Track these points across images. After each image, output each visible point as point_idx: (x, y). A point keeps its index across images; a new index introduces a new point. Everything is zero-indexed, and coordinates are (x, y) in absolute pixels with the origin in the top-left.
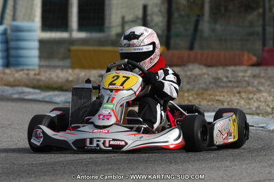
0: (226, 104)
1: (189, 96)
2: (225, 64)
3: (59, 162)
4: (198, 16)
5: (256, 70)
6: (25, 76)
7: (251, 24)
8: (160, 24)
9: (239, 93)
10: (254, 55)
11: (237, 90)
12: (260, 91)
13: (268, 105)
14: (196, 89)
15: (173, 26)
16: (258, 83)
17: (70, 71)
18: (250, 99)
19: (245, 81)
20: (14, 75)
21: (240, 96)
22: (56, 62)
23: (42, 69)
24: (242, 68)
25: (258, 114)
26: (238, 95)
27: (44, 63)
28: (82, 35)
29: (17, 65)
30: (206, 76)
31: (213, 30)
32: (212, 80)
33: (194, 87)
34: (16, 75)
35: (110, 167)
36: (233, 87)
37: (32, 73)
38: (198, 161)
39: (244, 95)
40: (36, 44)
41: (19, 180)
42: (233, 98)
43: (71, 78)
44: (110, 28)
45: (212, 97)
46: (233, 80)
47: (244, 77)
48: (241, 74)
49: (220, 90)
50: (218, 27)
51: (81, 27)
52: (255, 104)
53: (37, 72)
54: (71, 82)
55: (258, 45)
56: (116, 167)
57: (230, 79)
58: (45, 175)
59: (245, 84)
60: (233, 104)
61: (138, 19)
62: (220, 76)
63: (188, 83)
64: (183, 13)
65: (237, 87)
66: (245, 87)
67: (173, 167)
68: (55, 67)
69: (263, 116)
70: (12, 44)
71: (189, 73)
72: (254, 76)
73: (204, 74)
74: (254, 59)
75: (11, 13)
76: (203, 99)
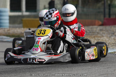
2: (88, 25)
5: (101, 27)
6: (3, 31)
7: (99, 8)
9: (94, 37)
10: (101, 21)
11: (93, 36)
12: (103, 36)
16: (102, 33)
17: (22, 29)
22: (17, 25)
23: (11, 28)
24: (95, 27)
27: (11, 25)
31: (83, 11)
36: (92, 35)
37: (6, 30)
39: (96, 38)
40: (8, 18)
43: (23, 32)
44: (39, 10)
46: (92, 31)
47: (96, 30)
48: (95, 29)
49: (86, 36)
50: (85, 9)
51: (27, 10)
53: (8, 29)
55: (102, 17)
56: (42, 69)
57: (90, 31)
58: (12, 73)
59: (96, 33)
62: (86, 30)
65: (93, 35)
66: (97, 35)
68: (16, 27)
72: (101, 30)
74: (100, 23)
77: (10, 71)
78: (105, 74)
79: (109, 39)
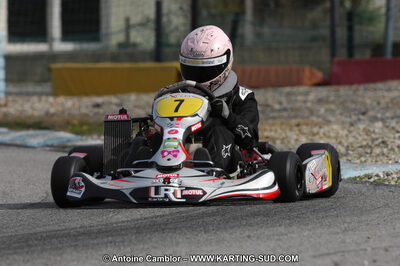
0: (278, 142)
2: (277, 84)
3: (36, 234)
4: (237, 14)
5: (323, 92)
7: (315, 26)
8: (182, 28)
9: (298, 125)
10: (320, 69)
11: (294, 121)
12: (328, 122)
13: (340, 143)
16: (326, 111)
17: (51, 99)
18: (314, 135)
19: (307, 108)
21: (300, 131)
22: (30, 88)
23: (10, 98)
24: (302, 89)
26: (296, 129)
27: (12, 89)
28: (68, 47)
31: (258, 35)
35: (110, 239)
36: (289, 117)
38: (239, 227)
39: (305, 129)
40: (1, 62)
42: (289, 133)
43: (52, 110)
44: (108, 35)
46: (289, 106)
47: (305, 102)
48: (300, 98)
49: (270, 121)
50: (266, 31)
51: (67, 35)
52: (322, 141)
53: (3, 102)
54: (53, 115)
55: (324, 55)
56: (119, 239)
57: (285, 105)
58: (15, 253)
59: (307, 113)
60: (289, 142)
61: (148, 20)
62: (270, 102)
64: (213, 11)
65: (295, 117)
66: (308, 117)
67: (203, 236)
68: (29, 94)
72: (320, 101)
74: (319, 76)
78: (335, 253)
79: (350, 132)
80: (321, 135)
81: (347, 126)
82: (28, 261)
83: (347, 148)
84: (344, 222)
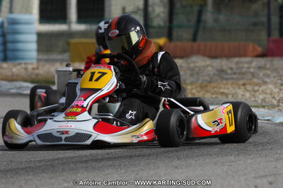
0: (230, 96)
1: (192, 89)
2: (229, 56)
3: (58, 159)
4: (201, 6)
5: (261, 61)
6: (23, 70)
7: (256, 15)
8: (162, 15)
9: (244, 85)
10: (260, 45)
11: (241, 82)
12: (265, 83)
13: (274, 98)
14: (200, 81)
15: (175, 17)
16: (264, 75)
18: (255, 92)
19: (251, 72)
20: (11, 69)
21: (245, 89)
22: (55, 56)
23: (41, 63)
24: (247, 59)
25: (264, 107)
26: (242, 87)
27: (42, 57)
28: (82, 27)
29: (15, 58)
30: (210, 68)
31: (216, 20)
32: (217, 73)
33: (198, 79)
34: (14, 70)
35: (111, 163)
36: (238, 79)
37: (30, 67)
39: (249, 87)
40: (34, 38)
41: (17, 178)
42: (238, 91)
45: (215, 89)
46: (238, 71)
47: (249, 68)
48: (246, 65)
49: (224, 82)
50: (222, 17)
51: (81, 19)
52: (261, 97)
53: (35, 66)
55: (263, 35)
57: (235, 70)
59: (250, 76)
60: (237, 97)
61: (139, 10)
62: (225, 68)
63: (192, 75)
64: (184, 3)
65: (243, 79)
66: (251, 79)
67: (176, 163)
68: (54, 61)
69: (268, 109)
70: (9, 37)
71: (192, 65)
72: (259, 68)
73: (207, 66)
74: (260, 50)
75: (8, 5)
76: (207, 92)
77: (40, 166)
78: (270, 175)
79: (281, 90)
80: (260, 92)
81: (279, 85)
82: (52, 178)
83: (279, 101)
84: (277, 153)
